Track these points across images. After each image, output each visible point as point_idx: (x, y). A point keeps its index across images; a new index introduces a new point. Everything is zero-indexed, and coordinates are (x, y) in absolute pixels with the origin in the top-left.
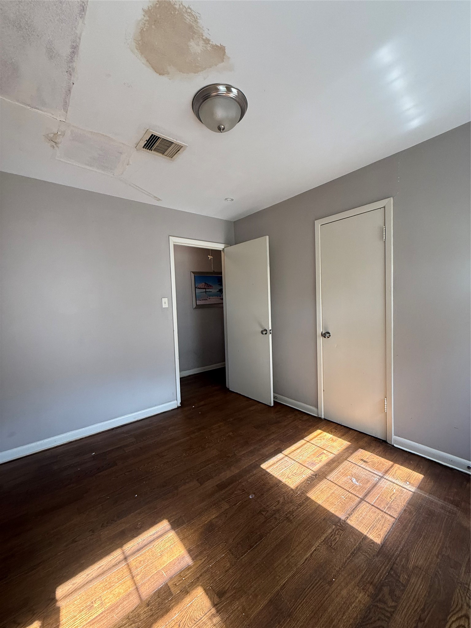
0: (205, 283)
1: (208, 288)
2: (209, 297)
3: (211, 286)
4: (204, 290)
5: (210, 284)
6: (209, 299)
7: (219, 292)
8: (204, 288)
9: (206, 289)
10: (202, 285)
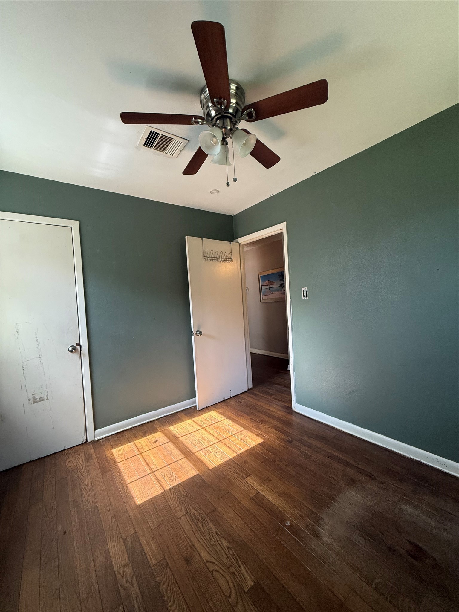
0: (268, 280)
1: (271, 285)
2: (272, 293)
3: (273, 282)
4: (268, 287)
5: (273, 281)
6: (272, 294)
7: (280, 287)
8: (268, 285)
9: (269, 285)
10: (266, 283)
